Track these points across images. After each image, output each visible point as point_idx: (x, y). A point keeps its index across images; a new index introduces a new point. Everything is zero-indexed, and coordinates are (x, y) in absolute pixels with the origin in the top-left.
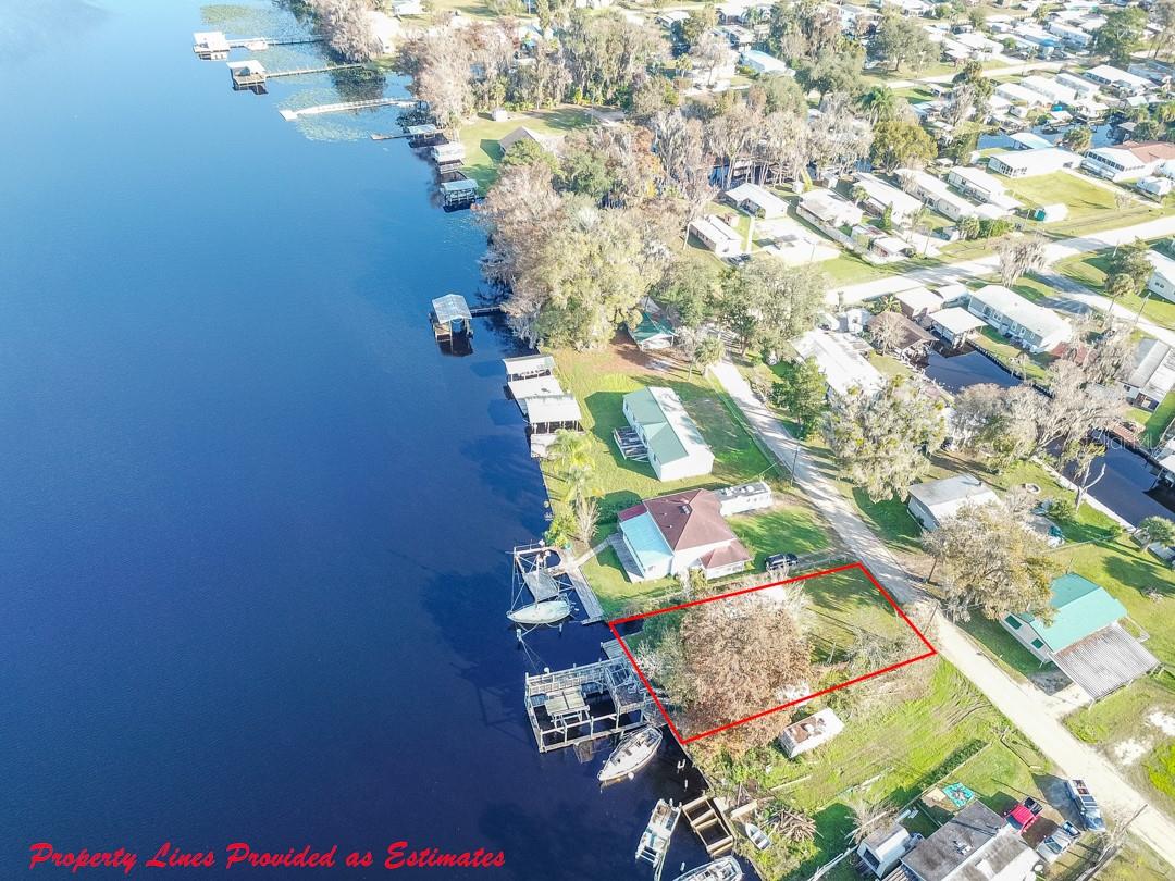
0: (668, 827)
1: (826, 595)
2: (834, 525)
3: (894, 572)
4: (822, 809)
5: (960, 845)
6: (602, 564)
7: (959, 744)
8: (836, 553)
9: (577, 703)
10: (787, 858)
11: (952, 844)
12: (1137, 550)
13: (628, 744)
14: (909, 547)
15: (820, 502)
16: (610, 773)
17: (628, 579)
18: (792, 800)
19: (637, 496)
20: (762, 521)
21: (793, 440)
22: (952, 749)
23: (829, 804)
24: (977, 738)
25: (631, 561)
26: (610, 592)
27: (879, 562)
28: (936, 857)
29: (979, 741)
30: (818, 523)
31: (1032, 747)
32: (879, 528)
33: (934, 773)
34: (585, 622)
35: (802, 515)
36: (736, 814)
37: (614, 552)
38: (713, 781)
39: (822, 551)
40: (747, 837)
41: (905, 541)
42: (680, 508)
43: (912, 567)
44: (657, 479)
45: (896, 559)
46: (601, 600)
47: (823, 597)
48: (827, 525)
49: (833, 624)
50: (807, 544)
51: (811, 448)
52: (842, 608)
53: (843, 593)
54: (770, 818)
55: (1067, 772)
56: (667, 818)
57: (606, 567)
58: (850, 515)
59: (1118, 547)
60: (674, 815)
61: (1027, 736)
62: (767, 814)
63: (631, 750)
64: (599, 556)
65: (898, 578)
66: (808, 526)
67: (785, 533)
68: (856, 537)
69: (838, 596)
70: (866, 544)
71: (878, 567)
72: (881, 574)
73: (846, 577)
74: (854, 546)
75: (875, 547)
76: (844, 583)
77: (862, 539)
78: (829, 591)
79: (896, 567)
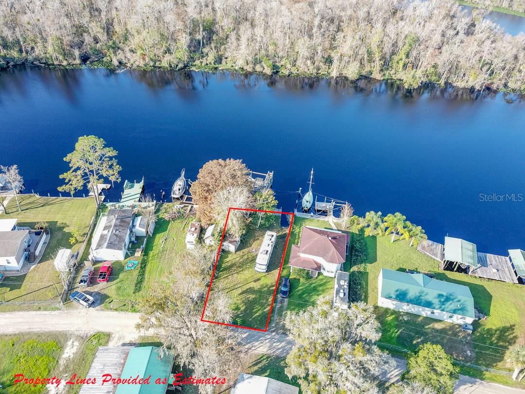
1: (254, 296)
4: (169, 226)
7: (145, 284)
8: (277, 324)
18: (179, 221)
22: (146, 280)
23: (168, 229)
24: (141, 292)
27: (257, 340)
28: (123, 224)
29: (139, 292)
31: (116, 310)
34: (296, 210)
39: (283, 316)
47: (253, 294)
49: (235, 285)
53: (250, 304)
54: (180, 213)
55: (96, 312)
61: (121, 312)
68: (283, 344)
69: (249, 300)
70: (274, 344)
71: (253, 336)
72: (247, 334)
73: (257, 314)
74: (277, 337)
75: (270, 348)
76: (255, 310)
77: (280, 346)
78: (254, 299)
79: (247, 347)
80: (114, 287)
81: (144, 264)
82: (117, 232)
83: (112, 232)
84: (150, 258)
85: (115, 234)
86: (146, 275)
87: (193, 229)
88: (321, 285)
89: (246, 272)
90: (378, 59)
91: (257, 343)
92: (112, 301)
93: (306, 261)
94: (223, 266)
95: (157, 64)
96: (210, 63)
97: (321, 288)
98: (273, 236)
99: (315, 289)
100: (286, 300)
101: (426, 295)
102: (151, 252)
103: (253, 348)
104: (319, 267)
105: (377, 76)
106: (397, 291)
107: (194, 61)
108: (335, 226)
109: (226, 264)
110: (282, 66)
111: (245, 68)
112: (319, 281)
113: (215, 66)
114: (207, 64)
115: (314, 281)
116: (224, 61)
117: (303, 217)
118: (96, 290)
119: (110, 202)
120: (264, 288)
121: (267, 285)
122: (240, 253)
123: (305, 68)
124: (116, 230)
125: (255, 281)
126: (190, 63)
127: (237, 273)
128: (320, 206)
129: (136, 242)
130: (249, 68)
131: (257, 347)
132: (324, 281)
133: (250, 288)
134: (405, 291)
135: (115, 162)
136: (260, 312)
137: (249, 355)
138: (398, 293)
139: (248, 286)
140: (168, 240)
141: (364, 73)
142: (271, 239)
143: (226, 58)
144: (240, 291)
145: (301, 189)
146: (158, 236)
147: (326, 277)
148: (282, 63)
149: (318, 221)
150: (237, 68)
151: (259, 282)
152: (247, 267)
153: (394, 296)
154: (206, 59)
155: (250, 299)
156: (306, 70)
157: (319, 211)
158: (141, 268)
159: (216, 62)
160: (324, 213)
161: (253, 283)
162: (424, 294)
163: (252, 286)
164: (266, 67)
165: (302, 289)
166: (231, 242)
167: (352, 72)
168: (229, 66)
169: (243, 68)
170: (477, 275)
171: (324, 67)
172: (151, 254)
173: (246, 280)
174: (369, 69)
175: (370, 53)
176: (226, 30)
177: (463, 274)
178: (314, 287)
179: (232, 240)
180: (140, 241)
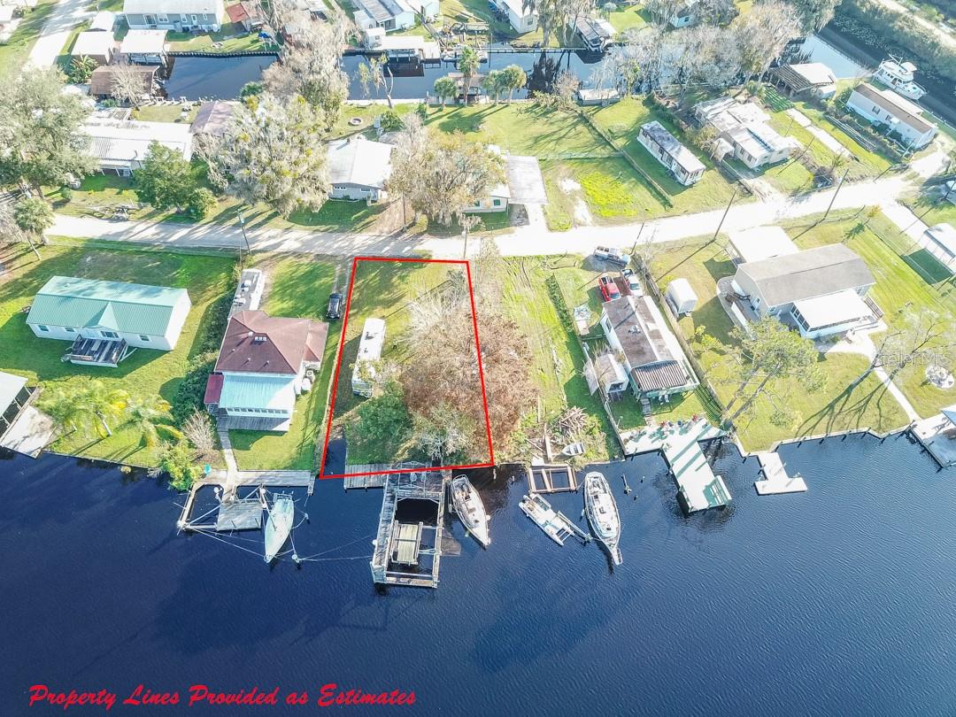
0: (546, 508)
1: (382, 297)
2: (315, 251)
3: (386, 243)
4: (565, 396)
5: (633, 330)
6: (249, 449)
7: (546, 292)
8: (345, 266)
9: (411, 532)
10: (594, 438)
11: (630, 334)
12: (440, 110)
13: (464, 506)
14: (367, 220)
15: (282, 247)
16: (482, 533)
17: (281, 433)
18: (553, 412)
19: (175, 380)
20: (277, 297)
21: (195, 226)
22: (548, 298)
23: (563, 390)
24: (545, 280)
25: (261, 420)
26: (286, 456)
27: (369, 246)
28: (636, 348)
29: (548, 280)
30: (305, 261)
31: (562, 256)
32: (336, 227)
33: (562, 318)
34: (310, 491)
35: (289, 266)
36: (550, 455)
37: (240, 432)
38: (517, 458)
39: (337, 275)
40: (570, 457)
41: (359, 219)
42: (253, 342)
43: (386, 229)
44: (167, 352)
45: (374, 234)
46: (294, 466)
47: (383, 300)
48: (312, 256)
50: (323, 280)
51: (215, 219)
52: (400, 293)
53: (386, 285)
54: (561, 433)
56: (537, 506)
57: (254, 447)
58: (311, 237)
59: (433, 116)
60: (537, 500)
61: (553, 254)
62: (557, 434)
63: (470, 507)
64: (234, 446)
65: (392, 244)
66: (304, 270)
67: (302, 288)
68: (336, 246)
69: (389, 290)
70: (347, 244)
71: (375, 249)
72: (384, 251)
73: (373, 275)
74: (345, 252)
75: (353, 240)
76: (378, 279)
77: (340, 243)
78: (380, 293)
79: (382, 238)
80: (585, 280)
81: (566, 320)
83: (640, 326)
84: (561, 329)
85: (633, 323)
86: (550, 303)
89: (400, 329)
91: (370, 242)
92: (574, 265)
103: (374, 237)
108: (226, 457)
117: (294, 474)
120: (367, 311)
121: (363, 315)
124: (635, 331)
125: (383, 317)
131: (369, 240)
133: (389, 308)
136: (370, 277)
137: (378, 230)
139: (393, 309)
140: (551, 365)
158: (564, 311)
161: (386, 314)
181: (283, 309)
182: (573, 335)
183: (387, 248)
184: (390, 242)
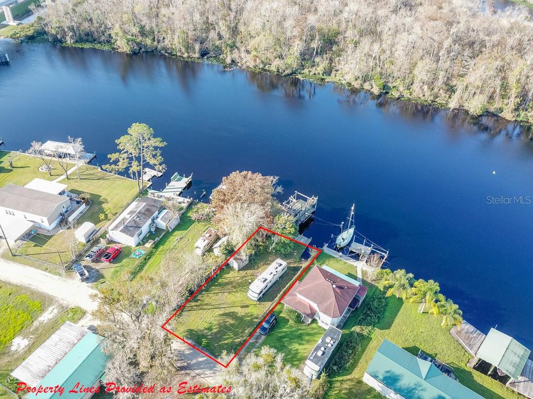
1: (232, 322)
3: (198, 365)
4: (191, 226)
6: (349, 273)
7: (140, 275)
18: (203, 224)
20: (298, 357)
22: (143, 272)
23: (189, 229)
28: (147, 212)
34: (327, 245)
46: (330, 256)
47: (233, 319)
49: (220, 304)
53: (224, 329)
57: (346, 273)
65: (194, 361)
69: (225, 324)
71: (209, 363)
72: (205, 358)
73: (226, 342)
76: (225, 337)
78: (232, 325)
79: (197, 372)
80: (113, 270)
82: (138, 219)
83: (134, 218)
84: (158, 252)
85: (134, 221)
86: (146, 268)
87: (207, 235)
88: (308, 334)
89: (238, 295)
90: (514, 96)
91: (208, 372)
92: (105, 282)
93: (300, 303)
94: (220, 281)
95: (266, 68)
96: (319, 74)
97: (307, 338)
98: (281, 265)
99: (300, 337)
100: (263, 337)
101: (422, 390)
102: (162, 247)
103: (202, 376)
104: (312, 314)
105: (508, 115)
106: (388, 372)
107: (303, 69)
108: (361, 274)
109: (223, 280)
110: (394, 87)
111: (353, 84)
112: (310, 329)
113: (323, 77)
114: (315, 74)
115: (304, 328)
116: (333, 73)
117: (331, 254)
118: (97, 268)
119: (153, 189)
120: (248, 317)
121: (252, 315)
122: (243, 273)
123: (420, 93)
124: (138, 217)
125: (242, 307)
126: (299, 71)
127: (229, 292)
128: (356, 247)
129: (154, 233)
130: (356, 84)
131: (207, 376)
132: (316, 331)
133: (234, 312)
134: (398, 376)
135: (159, 152)
136: (230, 341)
137: (195, 381)
138: (388, 375)
139: (232, 310)
140: (183, 240)
141: (492, 109)
142: (277, 268)
143: (337, 71)
144: (222, 312)
145: (343, 223)
146: (176, 233)
147: (320, 327)
148: (395, 84)
149: (345, 263)
150: (343, 82)
151: (246, 308)
152: (243, 289)
153: (381, 377)
154: (316, 69)
155: (228, 323)
156: (421, 95)
157: (352, 252)
158: (145, 259)
159: (325, 73)
160: (356, 257)
161: (239, 308)
162: (420, 388)
163: (236, 311)
164: (374, 86)
165: (285, 332)
166: (236, 259)
167: (475, 106)
168: (336, 79)
169: (350, 84)
170: (515, 390)
171: (443, 95)
172: (161, 248)
173: (234, 302)
174: (500, 105)
175: (505, 87)
176: (348, 42)
177: (496, 382)
178: (301, 334)
179: (238, 257)
180: (158, 233)
181: (300, 344)
182: (156, 246)
183: (201, 359)
184: (194, 364)
